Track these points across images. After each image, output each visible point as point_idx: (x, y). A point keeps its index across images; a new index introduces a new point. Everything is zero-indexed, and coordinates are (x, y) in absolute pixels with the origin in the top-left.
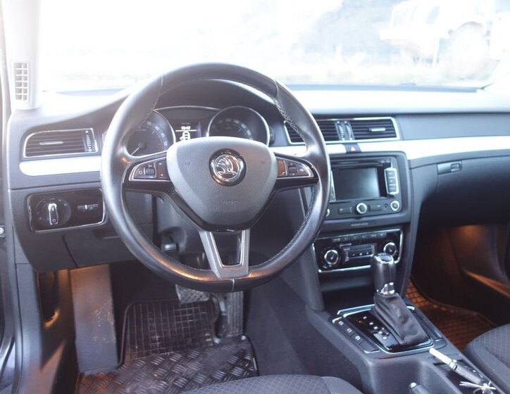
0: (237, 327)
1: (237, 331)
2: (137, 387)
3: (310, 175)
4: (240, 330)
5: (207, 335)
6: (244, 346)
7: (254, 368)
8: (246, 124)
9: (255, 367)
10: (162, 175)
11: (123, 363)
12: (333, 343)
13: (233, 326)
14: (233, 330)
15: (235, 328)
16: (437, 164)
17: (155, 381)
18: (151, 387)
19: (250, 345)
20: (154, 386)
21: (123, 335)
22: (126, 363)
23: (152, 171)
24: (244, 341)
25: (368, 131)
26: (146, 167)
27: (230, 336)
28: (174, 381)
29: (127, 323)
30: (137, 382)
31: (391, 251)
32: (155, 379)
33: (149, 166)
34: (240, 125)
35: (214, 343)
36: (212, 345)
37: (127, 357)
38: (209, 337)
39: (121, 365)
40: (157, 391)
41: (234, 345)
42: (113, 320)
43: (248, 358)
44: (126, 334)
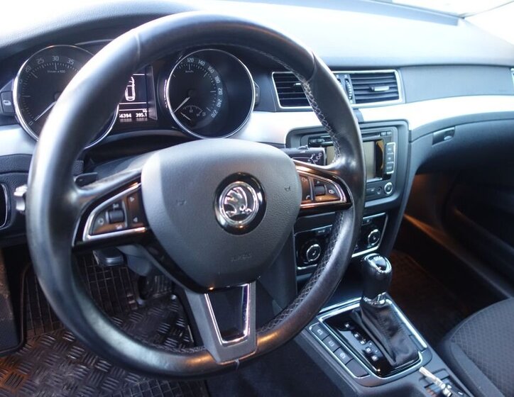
0: (165, 284)
1: (165, 289)
2: (49, 376)
3: (343, 199)
4: (168, 288)
5: (129, 295)
6: (175, 308)
7: (189, 339)
8: (214, 67)
9: (192, 338)
10: (136, 220)
11: (25, 341)
12: (311, 355)
13: (161, 283)
14: (160, 289)
15: (163, 286)
16: (433, 132)
17: (72, 365)
18: (67, 375)
19: (181, 307)
20: (70, 374)
21: (22, 307)
22: (29, 342)
23: (119, 214)
24: (174, 300)
25: (370, 90)
26: (109, 208)
27: (156, 295)
28: (96, 363)
29: (25, 289)
30: (47, 368)
31: (375, 239)
32: (71, 362)
33: (115, 206)
34: (205, 68)
35: (138, 305)
36: (136, 308)
37: (30, 333)
38: (131, 298)
39: (24, 345)
40: (75, 378)
41: (162, 307)
42: (8, 292)
43: (181, 324)
44: (25, 303)
